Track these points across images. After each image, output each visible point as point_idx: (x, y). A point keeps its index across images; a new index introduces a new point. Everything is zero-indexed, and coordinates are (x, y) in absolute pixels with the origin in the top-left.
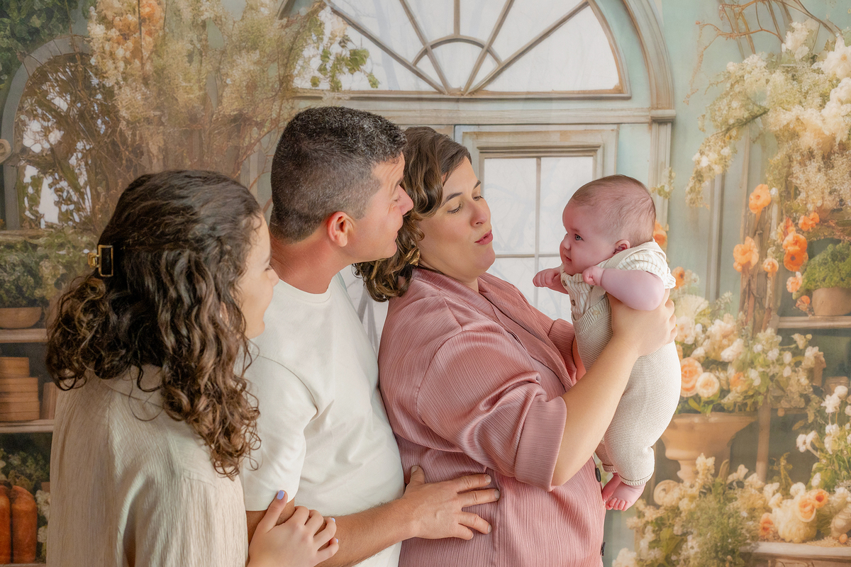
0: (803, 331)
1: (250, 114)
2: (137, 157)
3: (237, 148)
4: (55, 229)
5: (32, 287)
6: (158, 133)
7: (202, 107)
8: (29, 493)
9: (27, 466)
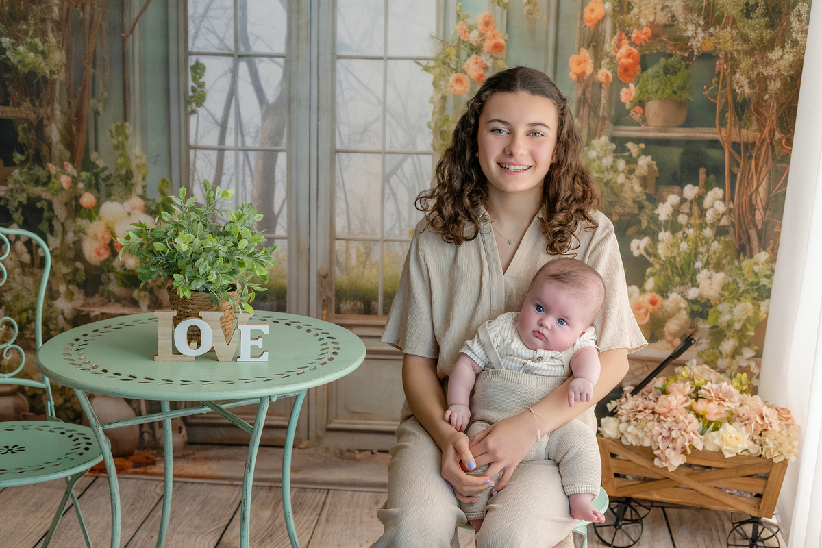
0: (637, 141)
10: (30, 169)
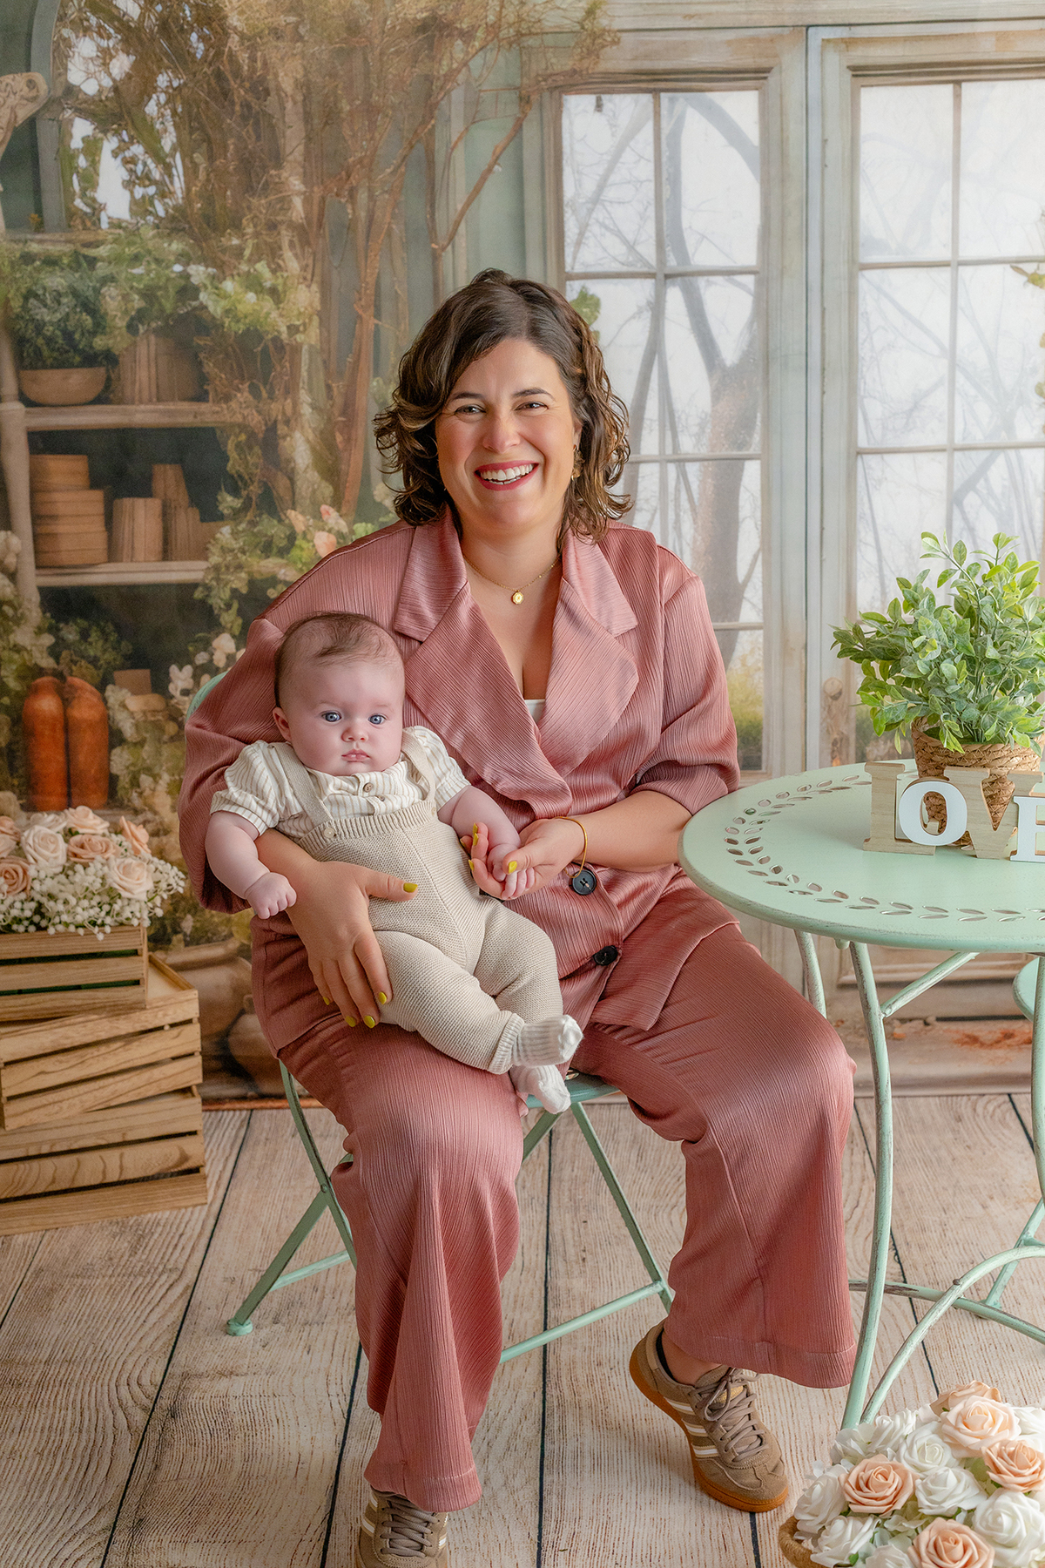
1: (450, 16)
2: (258, 99)
3: (428, 79)
4: (124, 229)
5: (89, 332)
6: (295, 55)
7: (368, 7)
8: (94, 689)
9: (91, 644)
10: (253, 523)
